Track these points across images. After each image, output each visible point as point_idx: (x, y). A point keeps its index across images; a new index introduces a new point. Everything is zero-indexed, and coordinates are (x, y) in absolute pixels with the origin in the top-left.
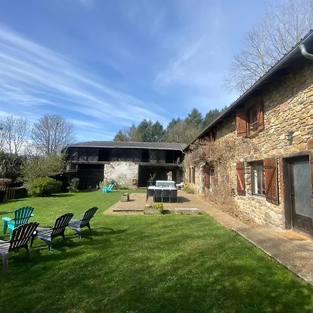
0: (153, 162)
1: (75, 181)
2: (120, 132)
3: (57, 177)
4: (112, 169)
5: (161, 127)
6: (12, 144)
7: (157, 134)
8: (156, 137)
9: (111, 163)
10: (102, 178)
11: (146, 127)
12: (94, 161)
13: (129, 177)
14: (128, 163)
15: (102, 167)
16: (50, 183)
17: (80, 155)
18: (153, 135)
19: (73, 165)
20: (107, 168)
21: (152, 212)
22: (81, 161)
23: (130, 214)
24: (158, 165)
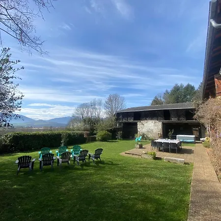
0: (174, 120)
1: (120, 133)
2: (156, 98)
3: (110, 131)
4: (143, 126)
5: (193, 88)
6: (96, 113)
7: (189, 94)
8: (188, 97)
9: (142, 122)
10: (136, 132)
11: (178, 90)
12: (131, 120)
13: (154, 131)
14: (154, 121)
15: (136, 124)
16: (105, 134)
17: (123, 117)
18: (185, 96)
19: (120, 124)
20: (139, 125)
21: (146, 157)
22: (124, 121)
23: (134, 156)
24: (179, 122)
